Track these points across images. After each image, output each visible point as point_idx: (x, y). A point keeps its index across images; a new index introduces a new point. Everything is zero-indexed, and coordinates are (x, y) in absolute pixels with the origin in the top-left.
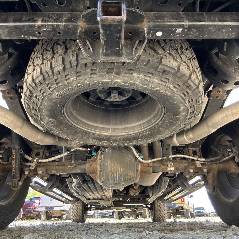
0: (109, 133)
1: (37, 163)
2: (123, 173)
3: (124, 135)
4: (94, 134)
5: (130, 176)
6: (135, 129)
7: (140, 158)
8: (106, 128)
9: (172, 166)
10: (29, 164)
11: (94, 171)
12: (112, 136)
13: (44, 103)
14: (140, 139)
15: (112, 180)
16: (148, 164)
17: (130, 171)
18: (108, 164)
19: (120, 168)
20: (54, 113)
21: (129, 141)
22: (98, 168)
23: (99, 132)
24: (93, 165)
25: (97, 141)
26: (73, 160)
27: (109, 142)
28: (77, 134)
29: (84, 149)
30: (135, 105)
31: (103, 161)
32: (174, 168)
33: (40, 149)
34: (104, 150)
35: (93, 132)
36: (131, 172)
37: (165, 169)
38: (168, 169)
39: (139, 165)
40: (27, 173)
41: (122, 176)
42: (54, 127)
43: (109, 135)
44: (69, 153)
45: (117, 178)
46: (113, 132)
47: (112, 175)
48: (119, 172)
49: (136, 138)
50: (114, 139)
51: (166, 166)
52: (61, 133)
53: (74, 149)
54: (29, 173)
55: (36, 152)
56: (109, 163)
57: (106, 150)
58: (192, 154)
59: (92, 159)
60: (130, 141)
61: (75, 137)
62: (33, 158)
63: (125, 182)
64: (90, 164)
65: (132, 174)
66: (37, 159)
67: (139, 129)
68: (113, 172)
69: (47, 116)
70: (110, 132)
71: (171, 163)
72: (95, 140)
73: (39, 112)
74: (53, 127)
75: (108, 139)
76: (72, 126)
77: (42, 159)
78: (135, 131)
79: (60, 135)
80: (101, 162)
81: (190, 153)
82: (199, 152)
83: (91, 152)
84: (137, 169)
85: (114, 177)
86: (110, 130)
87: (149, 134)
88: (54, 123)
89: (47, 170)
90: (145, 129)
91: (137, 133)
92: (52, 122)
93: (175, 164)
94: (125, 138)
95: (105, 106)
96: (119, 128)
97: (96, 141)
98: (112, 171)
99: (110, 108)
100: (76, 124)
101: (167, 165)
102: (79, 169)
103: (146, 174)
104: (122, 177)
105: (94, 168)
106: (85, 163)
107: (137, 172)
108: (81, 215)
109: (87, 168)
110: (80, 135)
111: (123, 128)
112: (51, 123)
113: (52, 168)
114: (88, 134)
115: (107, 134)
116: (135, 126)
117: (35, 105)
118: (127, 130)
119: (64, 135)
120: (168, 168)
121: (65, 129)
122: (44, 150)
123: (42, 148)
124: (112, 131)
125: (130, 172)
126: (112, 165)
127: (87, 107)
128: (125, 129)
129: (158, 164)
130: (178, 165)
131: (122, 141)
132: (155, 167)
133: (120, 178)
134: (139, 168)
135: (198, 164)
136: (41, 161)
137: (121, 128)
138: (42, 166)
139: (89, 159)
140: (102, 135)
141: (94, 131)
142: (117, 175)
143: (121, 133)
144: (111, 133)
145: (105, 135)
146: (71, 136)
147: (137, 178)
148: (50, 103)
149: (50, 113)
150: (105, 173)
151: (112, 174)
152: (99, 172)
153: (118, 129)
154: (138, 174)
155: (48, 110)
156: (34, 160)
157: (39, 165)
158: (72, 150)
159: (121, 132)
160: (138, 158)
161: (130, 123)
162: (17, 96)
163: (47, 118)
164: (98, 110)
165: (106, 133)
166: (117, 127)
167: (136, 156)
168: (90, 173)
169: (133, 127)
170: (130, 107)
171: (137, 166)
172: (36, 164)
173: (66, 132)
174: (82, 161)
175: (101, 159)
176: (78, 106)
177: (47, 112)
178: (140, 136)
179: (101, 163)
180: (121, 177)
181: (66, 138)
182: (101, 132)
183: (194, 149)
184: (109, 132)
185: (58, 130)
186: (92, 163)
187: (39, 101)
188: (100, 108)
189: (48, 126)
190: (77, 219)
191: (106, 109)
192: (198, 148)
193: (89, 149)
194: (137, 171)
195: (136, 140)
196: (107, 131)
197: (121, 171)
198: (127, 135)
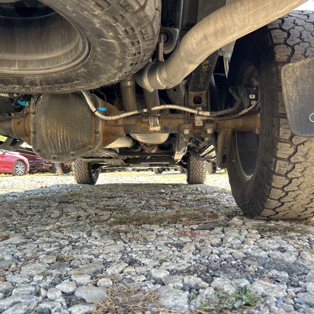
2: (68, 137)
3: (45, 74)
5: (82, 141)
7: (97, 111)
8: (8, 60)
9: (155, 125)
12: (23, 75)
15: (51, 149)
16: (116, 121)
17: (81, 134)
18: (42, 123)
19: (62, 130)
24: (22, 123)
27: (23, 86)
29: (6, 95)
32: (160, 128)
34: (37, 97)
36: (83, 136)
37: (146, 129)
38: (150, 130)
39: (100, 122)
41: (67, 142)
43: (17, 75)
45: (60, 145)
46: (22, 69)
47: (51, 141)
48: (62, 137)
49: (67, 79)
50: (30, 81)
51: (147, 125)
56: (42, 121)
57: (41, 97)
58: (193, 103)
60: (59, 84)
63: (76, 151)
64: (18, 121)
65: (86, 139)
67: (65, 62)
68: (50, 136)
71: (156, 120)
75: (19, 80)
78: (61, 66)
81: (189, 101)
82: (205, 99)
84: (96, 129)
85: (54, 144)
86: (17, 65)
87: (85, 73)
93: (163, 120)
94: (50, 79)
95: (4, 12)
99: (13, 17)
101: (148, 123)
103: (114, 137)
104: (68, 144)
105: (24, 127)
106: (10, 119)
107: (97, 135)
108: (87, 175)
109: (13, 128)
111: (41, 60)
115: (13, 72)
118: (47, 64)
120: (150, 128)
124: (21, 66)
125: (81, 136)
126: (48, 125)
128: (43, 62)
129: (133, 122)
130: (166, 122)
133: (64, 146)
134: (100, 128)
135: (198, 122)
137: (37, 61)
140: (3, 74)
142: (59, 141)
143: (38, 70)
147: (96, 144)
151: (49, 139)
152: (32, 135)
153: (32, 62)
154: (98, 138)
159: (38, 68)
161: (52, 50)
166: (29, 57)
167: (91, 108)
171: (96, 126)
175: (34, 113)
178: (72, 75)
179: (35, 120)
180: (66, 143)
183: (198, 93)
184: (14, 69)
186: (21, 120)
191: (5, 18)
192: (205, 92)
193: (15, 95)
194: (96, 133)
195: (69, 82)
196: (11, 67)
197: (65, 135)
198: (51, 73)
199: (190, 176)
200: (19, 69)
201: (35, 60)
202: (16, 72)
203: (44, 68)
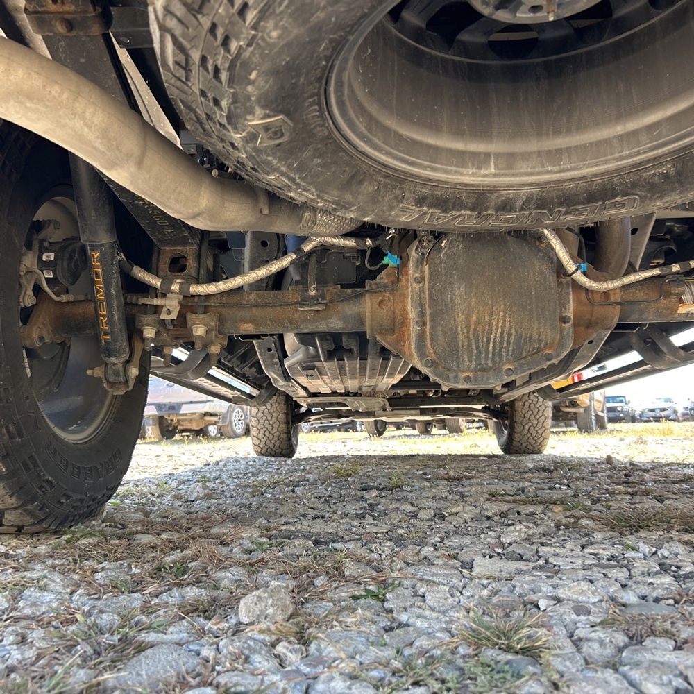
0: (485, 176)
1: (181, 297)
2: (513, 330)
3: (548, 183)
4: (426, 181)
5: (539, 340)
6: (606, 155)
7: (579, 271)
8: (474, 155)
10: (156, 302)
11: (394, 325)
12: (495, 186)
13: (268, 31)
14: (617, 200)
15: (470, 357)
16: (606, 294)
17: (539, 323)
18: (457, 300)
19: (502, 314)
20: (294, 86)
21: (563, 209)
22: (412, 314)
23: (446, 172)
24: (390, 304)
25: (431, 210)
26: (314, 286)
27: (479, 213)
28: (361, 183)
29: (351, 243)
30: (608, 42)
31: (432, 286)
33: (184, 242)
34: (431, 244)
35: (422, 171)
36: (542, 328)
37: (669, 311)
38: (678, 312)
39: (571, 297)
40: (149, 332)
41: (509, 342)
42: (278, 154)
43: (483, 186)
44: (297, 259)
45: (491, 348)
46: (502, 172)
47: (473, 341)
48: (500, 330)
49: (600, 193)
50: (503, 201)
51: (674, 300)
52: (298, 181)
53: (314, 243)
54: (157, 333)
55: (170, 255)
56: (458, 294)
57: (443, 244)
59: (383, 278)
60: (569, 205)
61: (351, 197)
62: (167, 281)
63: (516, 364)
64: (380, 298)
65: (548, 334)
66: (181, 284)
67: (625, 152)
68: (475, 330)
69: (263, 101)
70: (493, 171)
72: (425, 209)
73: (231, 82)
74: (273, 154)
75: (479, 199)
76: (344, 151)
77: (198, 282)
78: (605, 162)
79: (290, 192)
80: (422, 290)
83: (377, 254)
84: (561, 312)
85: (477, 347)
86: (492, 164)
87: (666, 177)
88: (282, 135)
89: (221, 321)
90: (655, 152)
91: (612, 172)
92: (275, 133)
94: (553, 194)
95: (466, 50)
96: (530, 154)
97: (426, 213)
98: (473, 326)
99: (485, 60)
100: (362, 137)
101: (678, 296)
102: (339, 319)
104: (508, 348)
105: (394, 313)
106: (360, 296)
107: (564, 325)
109: (368, 315)
110: (368, 188)
111: (549, 152)
112: (271, 138)
113: (241, 314)
114: (402, 181)
115: (478, 180)
116: (607, 142)
117: (216, 44)
118: (565, 159)
119: (307, 191)
120: (680, 308)
121: (319, 161)
122: (200, 246)
123: (193, 238)
124: (500, 166)
125: (539, 328)
126: (473, 303)
127: (396, 56)
129: (640, 294)
131: (535, 209)
132: (632, 303)
133: (501, 350)
134: (571, 310)
136: (195, 289)
137: (540, 153)
138: (203, 309)
139: (372, 282)
140: (456, 184)
141: (424, 167)
142: (492, 340)
143: (538, 173)
144: (495, 175)
145: (466, 185)
146: (335, 192)
147: (562, 346)
148: (295, 32)
149: (275, 88)
150: (444, 333)
151: (471, 336)
152: (414, 329)
153: (526, 156)
154: (568, 333)
155: (275, 72)
156: (173, 288)
157: (190, 304)
158: (307, 247)
159: (541, 169)
160: (573, 273)
161: (581, 128)
162: (95, 10)
163: (259, 111)
164: (439, 73)
165: (473, 175)
166: (520, 147)
168: (380, 333)
169: (598, 143)
170: (582, 53)
171: (563, 304)
172: (179, 303)
173: (317, 175)
174: (343, 286)
175: (420, 280)
176: (367, 50)
177: (267, 82)
178: (621, 183)
179: (423, 295)
180: (505, 345)
181: (314, 200)
182: (456, 172)
184: (486, 172)
185: (288, 167)
186: (385, 296)
187: (244, 21)
188: (446, 60)
189: (255, 149)
190: (272, 446)
191: (469, 64)
193: (369, 242)
194: (564, 320)
195: (598, 201)
196: (480, 168)
197: (507, 325)
198: (564, 181)
199: (516, 435)
200: (497, 172)
201: (535, 152)
202: (485, 179)
203: (557, 168)
